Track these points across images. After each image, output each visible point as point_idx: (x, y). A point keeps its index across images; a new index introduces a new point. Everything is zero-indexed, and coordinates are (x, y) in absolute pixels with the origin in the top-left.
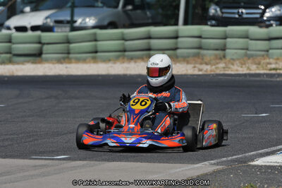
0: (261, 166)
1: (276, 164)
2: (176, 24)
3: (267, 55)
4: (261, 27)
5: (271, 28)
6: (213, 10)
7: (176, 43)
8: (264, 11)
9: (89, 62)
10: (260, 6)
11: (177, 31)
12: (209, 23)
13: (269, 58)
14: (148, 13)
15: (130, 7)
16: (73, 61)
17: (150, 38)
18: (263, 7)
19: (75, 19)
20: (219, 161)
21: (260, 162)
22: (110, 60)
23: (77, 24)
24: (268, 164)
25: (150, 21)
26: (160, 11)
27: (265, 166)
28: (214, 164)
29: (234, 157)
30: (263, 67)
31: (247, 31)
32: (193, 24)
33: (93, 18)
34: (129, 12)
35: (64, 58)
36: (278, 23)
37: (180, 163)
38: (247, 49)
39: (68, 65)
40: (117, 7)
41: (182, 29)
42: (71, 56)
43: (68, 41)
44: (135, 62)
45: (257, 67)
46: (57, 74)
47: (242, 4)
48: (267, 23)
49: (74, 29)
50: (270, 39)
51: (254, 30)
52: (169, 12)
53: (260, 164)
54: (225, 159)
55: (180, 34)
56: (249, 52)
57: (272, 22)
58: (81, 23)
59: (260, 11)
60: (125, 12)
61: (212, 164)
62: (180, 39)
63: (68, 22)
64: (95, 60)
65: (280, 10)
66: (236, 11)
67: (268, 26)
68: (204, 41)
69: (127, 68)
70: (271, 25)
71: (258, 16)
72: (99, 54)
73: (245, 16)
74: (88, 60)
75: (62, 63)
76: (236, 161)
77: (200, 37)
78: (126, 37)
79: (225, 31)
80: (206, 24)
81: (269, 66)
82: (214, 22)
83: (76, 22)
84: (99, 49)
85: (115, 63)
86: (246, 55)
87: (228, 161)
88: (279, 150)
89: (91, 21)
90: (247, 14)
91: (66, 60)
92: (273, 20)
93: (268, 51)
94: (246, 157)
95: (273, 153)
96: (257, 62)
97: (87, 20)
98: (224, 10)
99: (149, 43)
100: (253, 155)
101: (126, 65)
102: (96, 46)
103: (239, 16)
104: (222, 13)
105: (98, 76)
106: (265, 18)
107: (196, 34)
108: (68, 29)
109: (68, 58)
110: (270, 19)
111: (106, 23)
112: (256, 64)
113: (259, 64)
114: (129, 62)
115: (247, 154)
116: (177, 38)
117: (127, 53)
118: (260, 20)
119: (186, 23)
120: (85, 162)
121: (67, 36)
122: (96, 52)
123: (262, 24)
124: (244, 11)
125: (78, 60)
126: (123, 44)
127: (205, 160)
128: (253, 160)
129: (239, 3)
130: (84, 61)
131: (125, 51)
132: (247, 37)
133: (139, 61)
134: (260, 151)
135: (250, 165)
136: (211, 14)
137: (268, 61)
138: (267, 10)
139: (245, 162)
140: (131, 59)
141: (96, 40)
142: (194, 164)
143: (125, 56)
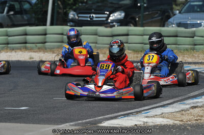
1: (117, 126)
2: (45, 25)
4: (106, 27)
5: (114, 28)
6: (72, 15)
7: (45, 39)
8: (109, 16)
10: (106, 12)
11: (46, 30)
12: (69, 24)
14: (25, 17)
15: (12, 13)
17: (26, 34)
18: (108, 13)
20: (76, 123)
21: (106, 124)
24: (112, 126)
25: (26, 23)
26: (34, 15)
27: (110, 127)
28: (73, 125)
29: (88, 120)
31: (96, 30)
32: (57, 25)
34: (12, 16)
36: (119, 24)
37: (49, 124)
38: (96, 43)
40: (3, 12)
41: (49, 28)
44: (16, 52)
45: (104, 56)
47: (93, 10)
48: (111, 24)
50: (113, 36)
51: (101, 29)
52: (40, 16)
53: (106, 126)
54: (81, 121)
55: (48, 32)
56: (97, 45)
57: (114, 23)
59: (106, 16)
60: (9, 16)
61: (71, 125)
62: (47, 36)
65: (120, 15)
66: (89, 15)
67: (112, 27)
68: (65, 37)
69: (10, 56)
70: (114, 26)
71: (104, 19)
73: (95, 19)
76: (89, 123)
77: (62, 34)
78: (9, 34)
79: (81, 30)
80: (67, 25)
82: (72, 24)
85: (1, 52)
86: (96, 47)
87: (83, 123)
88: (120, 116)
90: (96, 17)
92: (116, 22)
94: (96, 120)
95: (115, 118)
96: (103, 52)
98: (79, 15)
99: (26, 38)
100: (101, 119)
101: (9, 54)
103: (91, 19)
104: (79, 17)
106: (109, 21)
107: (60, 32)
110: (113, 21)
112: (103, 54)
114: (11, 52)
115: (96, 118)
116: (45, 34)
117: (9, 45)
118: (106, 22)
119: (52, 24)
123: (108, 25)
124: (94, 15)
126: (7, 38)
127: (67, 122)
128: (101, 123)
129: (91, 10)
131: (8, 44)
132: (96, 35)
133: (19, 51)
134: (106, 116)
135: (99, 126)
136: (70, 18)
138: (111, 15)
139: (95, 124)
140: (13, 49)
142: (58, 125)
143: (8, 47)
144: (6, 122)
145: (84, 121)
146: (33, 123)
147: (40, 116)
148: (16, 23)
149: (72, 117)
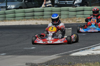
0: (74, 56)
1: (79, 55)
3: (76, 17)
4: (73, 7)
6: (56, 2)
9: (13, 21)
13: (77, 18)
14: (33, 3)
15: (27, 1)
16: (7, 20)
17: (34, 12)
19: (7, 6)
20: (59, 54)
21: (74, 54)
22: (20, 20)
23: (8, 8)
24: (76, 55)
25: (34, 6)
26: (37, 2)
27: (75, 56)
28: (57, 55)
29: (64, 53)
30: (74, 21)
31: (68, 9)
33: (14, 5)
34: (27, 3)
35: (4, 20)
36: (79, 5)
37: (45, 55)
38: (68, 15)
39: (5, 22)
40: (22, 1)
42: (6, 19)
43: (5, 14)
46: (1, 25)
48: (75, 5)
49: (7, 9)
50: (76, 11)
51: (71, 8)
54: (61, 54)
55: (45, 10)
56: (69, 16)
57: (77, 5)
58: (9, 7)
59: (73, 1)
60: (25, 3)
62: (44, 12)
63: (5, 7)
64: (15, 20)
65: (80, 1)
66: (64, 2)
67: (76, 7)
68: (53, 12)
69: (26, 22)
71: (72, 3)
72: (16, 18)
73: (67, 3)
74: (12, 20)
75: (3, 21)
77: (52, 11)
78: (26, 12)
79: (61, 9)
80: (54, 7)
81: (76, 21)
82: (56, 6)
83: (8, 7)
84: (16, 16)
85: (22, 21)
86: (68, 17)
88: (80, 50)
89: (13, 7)
91: (5, 20)
93: (76, 15)
94: (68, 53)
95: (78, 51)
97: (12, 6)
99: (34, 14)
100: (71, 52)
101: (26, 21)
102: (15, 15)
104: (59, 2)
105: (16, 25)
106: (75, 4)
107: (50, 10)
108: (5, 9)
109: (5, 19)
111: (18, 7)
112: (72, 20)
113: (73, 20)
115: (69, 52)
117: (26, 17)
120: (12, 56)
121: (5, 12)
122: (15, 17)
123: (74, 6)
125: (9, 20)
126: (25, 14)
128: (71, 54)
130: (11, 20)
131: (25, 17)
132: (68, 11)
133: (30, 20)
134: (74, 51)
135: (70, 56)
137: (76, 19)
138: (76, 1)
139: (68, 55)
140: (27, 19)
141: (15, 13)
142: (50, 55)
143: (25, 18)
144: (24, 55)
145: (63, 53)
146: (38, 55)
147: (41, 51)
148: (29, 6)
149: (57, 52)
